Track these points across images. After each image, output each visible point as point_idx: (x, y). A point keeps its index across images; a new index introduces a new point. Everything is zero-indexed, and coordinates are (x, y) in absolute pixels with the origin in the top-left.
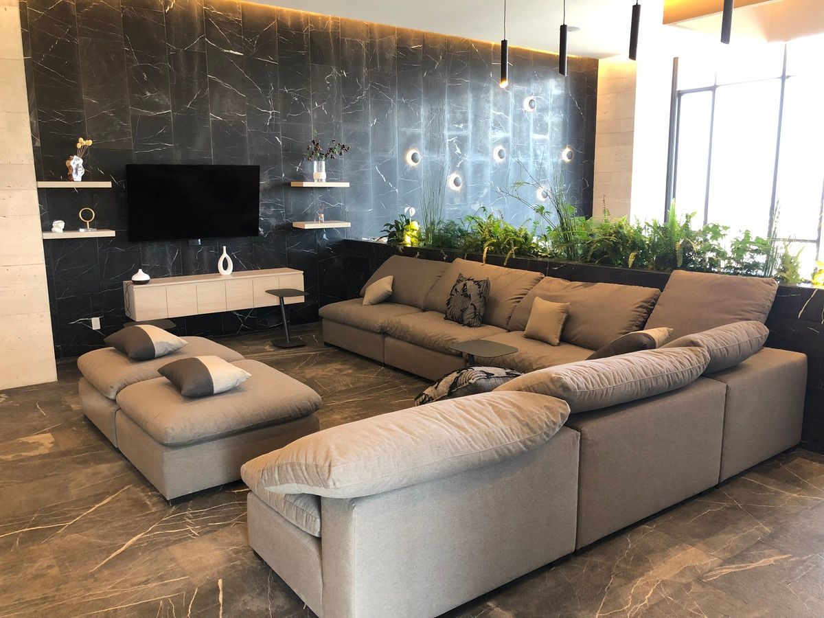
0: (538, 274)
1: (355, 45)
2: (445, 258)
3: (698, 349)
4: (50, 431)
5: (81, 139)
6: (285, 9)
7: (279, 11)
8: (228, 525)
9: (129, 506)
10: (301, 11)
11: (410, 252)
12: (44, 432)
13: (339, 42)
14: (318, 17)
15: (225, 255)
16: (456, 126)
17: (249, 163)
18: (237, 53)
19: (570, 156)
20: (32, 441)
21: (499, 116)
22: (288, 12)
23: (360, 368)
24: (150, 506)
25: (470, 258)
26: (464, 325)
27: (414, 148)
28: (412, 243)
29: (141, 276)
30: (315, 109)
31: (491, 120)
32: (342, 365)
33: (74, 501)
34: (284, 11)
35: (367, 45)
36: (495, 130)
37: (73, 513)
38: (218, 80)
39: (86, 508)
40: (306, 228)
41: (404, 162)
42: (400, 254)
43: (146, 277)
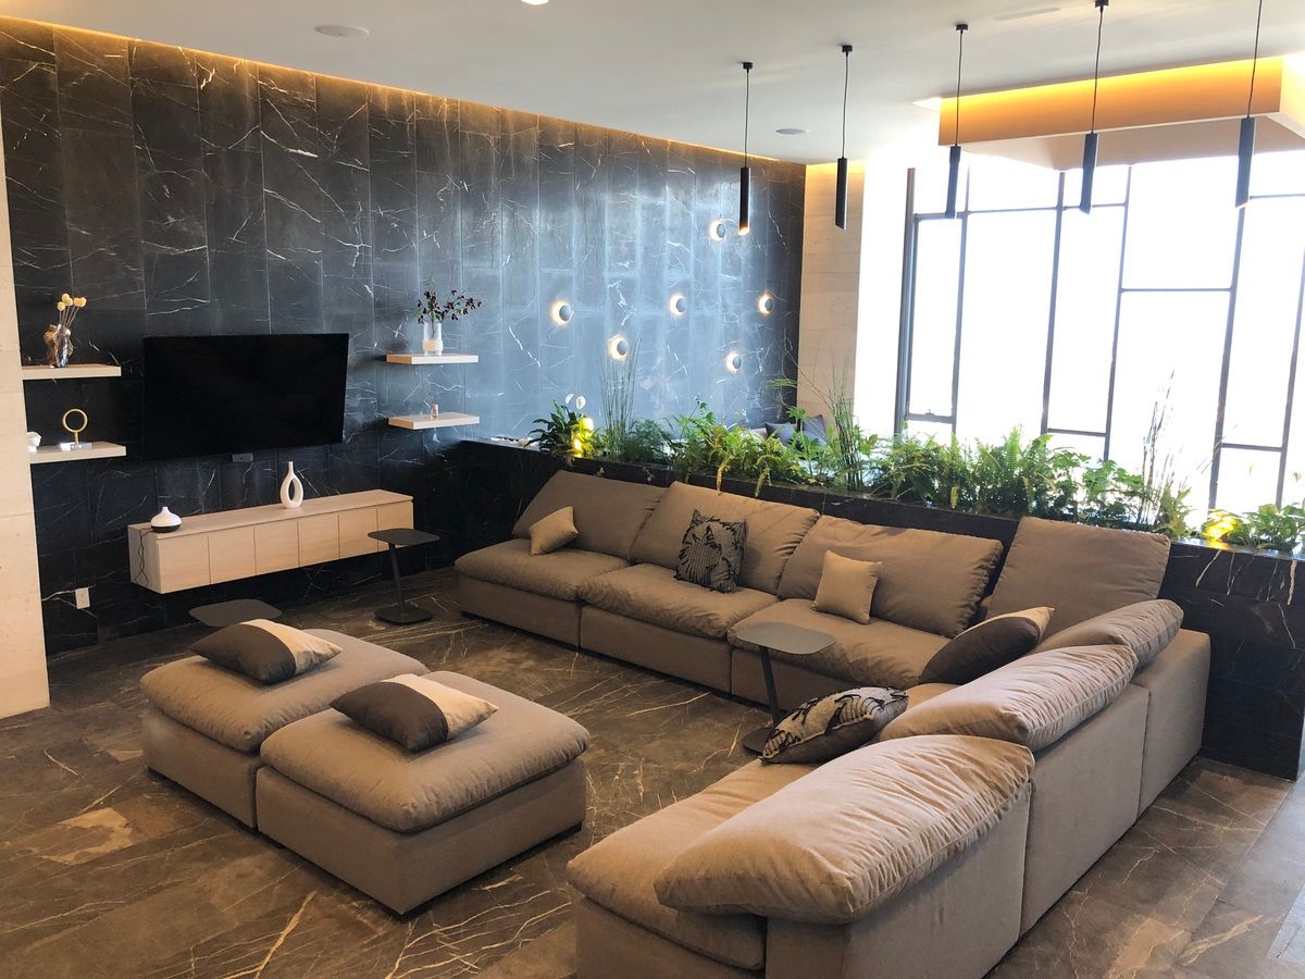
0: (810, 512)
1: (480, 141)
2: (649, 479)
3: (1122, 648)
4: (107, 803)
5: (66, 296)
6: (380, 87)
7: (371, 88)
8: (513, 946)
9: (338, 929)
10: (404, 91)
11: (586, 466)
12: (98, 807)
13: (456, 136)
14: (427, 98)
15: (292, 476)
16: (620, 264)
17: (325, 328)
18: (307, 154)
19: (769, 306)
20: (90, 826)
21: (677, 248)
22: (384, 90)
23: (544, 657)
24: (372, 926)
25: (694, 481)
26: (713, 589)
27: (562, 298)
28: (585, 453)
29: (167, 517)
30: (422, 240)
31: (666, 255)
32: (513, 651)
33: (238, 928)
34: (379, 90)
35: (497, 143)
36: (672, 270)
37: (253, 951)
38: (280, 197)
39: (268, 940)
40: (415, 428)
41: (548, 319)
42: (569, 469)
43: (174, 520)
